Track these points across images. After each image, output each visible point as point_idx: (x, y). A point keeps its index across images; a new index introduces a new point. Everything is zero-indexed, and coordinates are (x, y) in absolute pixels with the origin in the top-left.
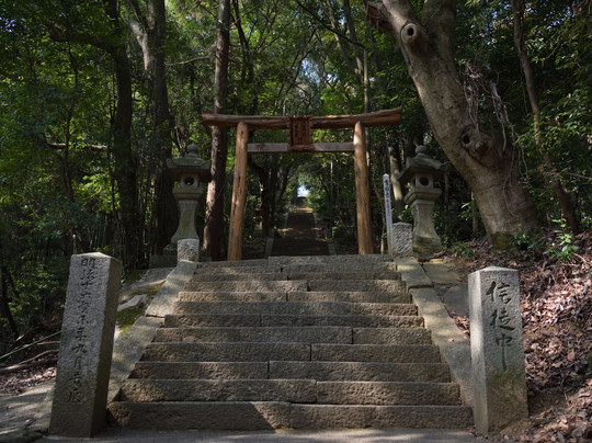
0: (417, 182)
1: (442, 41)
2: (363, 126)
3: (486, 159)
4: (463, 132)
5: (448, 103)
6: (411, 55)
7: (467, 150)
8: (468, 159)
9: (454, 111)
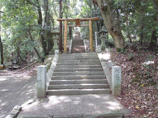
0: (102, 34)
1: (108, 7)
2: (91, 20)
3: (116, 34)
4: (112, 28)
5: (109, 22)
6: (102, 11)
7: (113, 32)
8: (113, 33)
9: (110, 23)
